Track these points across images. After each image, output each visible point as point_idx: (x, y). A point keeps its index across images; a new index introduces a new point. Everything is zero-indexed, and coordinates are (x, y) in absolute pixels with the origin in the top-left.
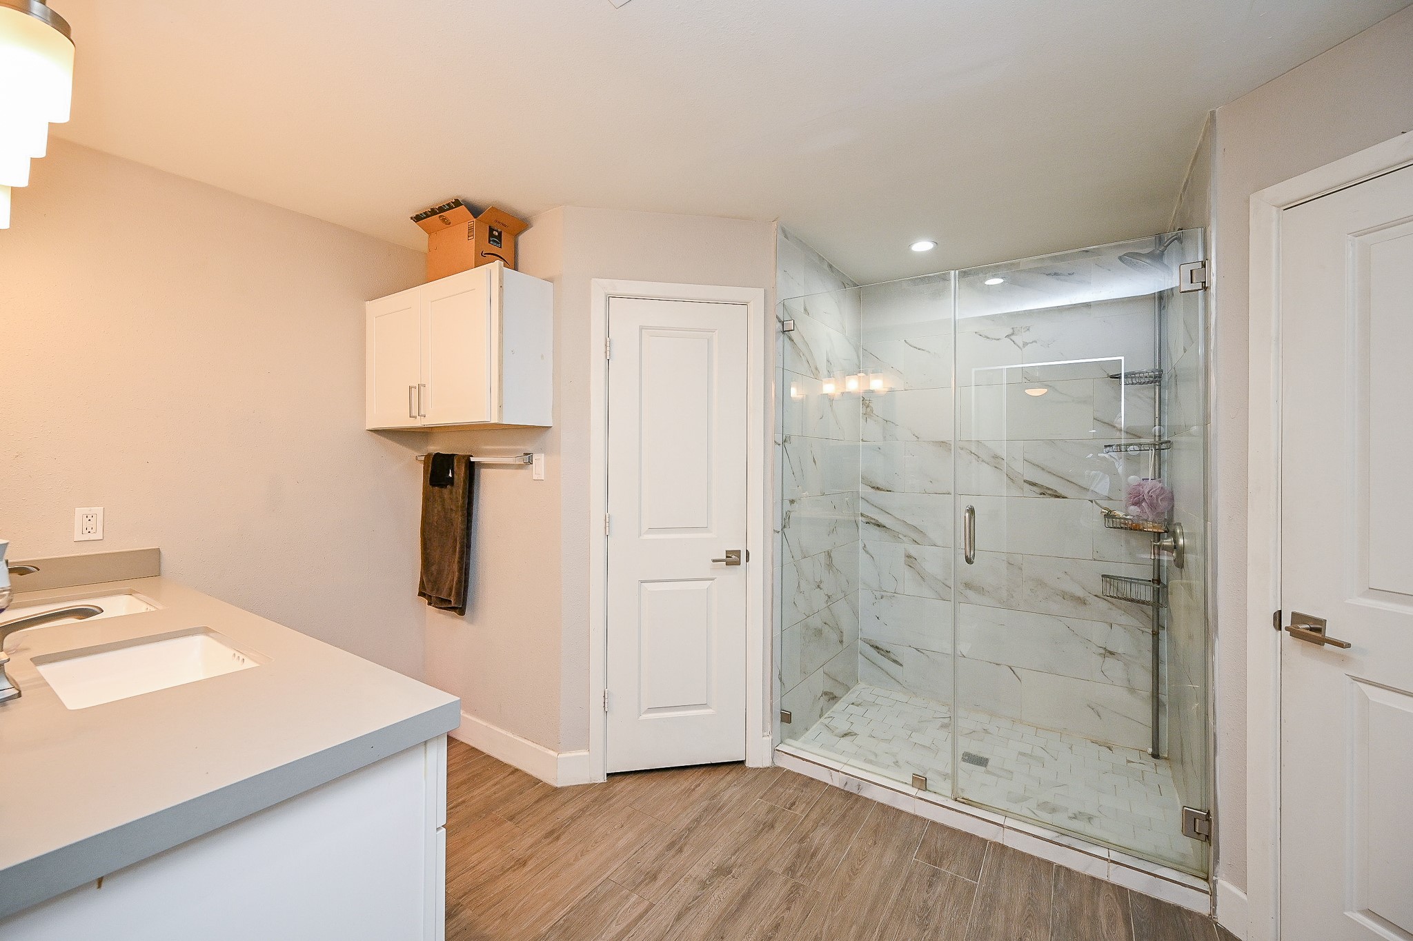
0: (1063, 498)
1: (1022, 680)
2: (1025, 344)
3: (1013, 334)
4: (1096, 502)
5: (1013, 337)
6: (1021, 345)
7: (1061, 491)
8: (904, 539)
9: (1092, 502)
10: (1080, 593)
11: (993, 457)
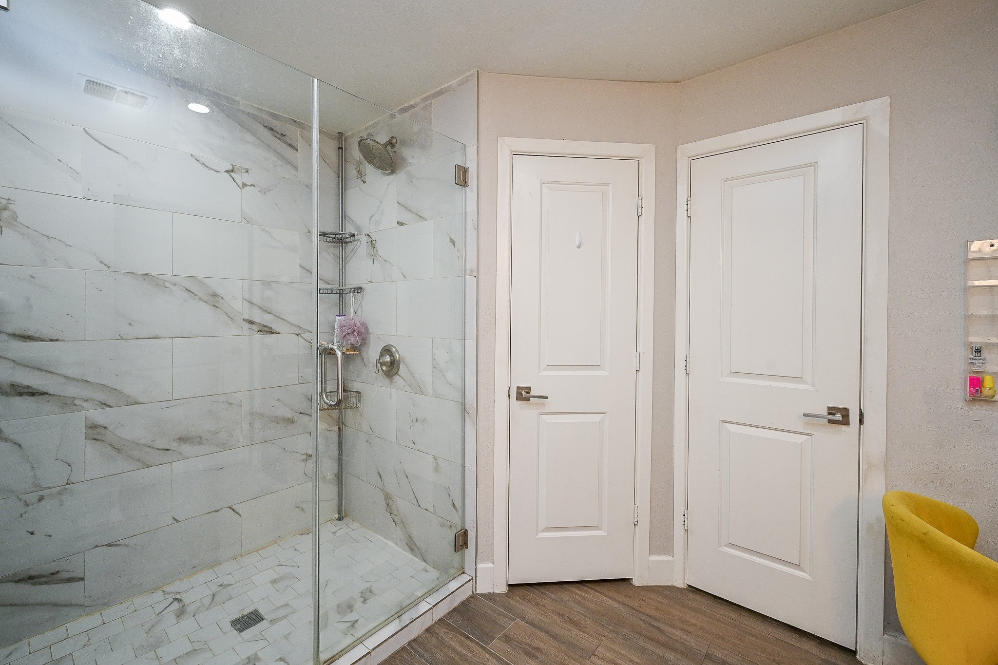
0: (277, 334)
1: (242, 515)
2: (245, 185)
3: (232, 171)
4: (300, 336)
5: (233, 174)
6: (241, 185)
7: (275, 327)
8: (85, 404)
9: (297, 335)
10: (289, 414)
11: (212, 295)
